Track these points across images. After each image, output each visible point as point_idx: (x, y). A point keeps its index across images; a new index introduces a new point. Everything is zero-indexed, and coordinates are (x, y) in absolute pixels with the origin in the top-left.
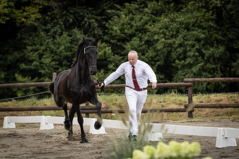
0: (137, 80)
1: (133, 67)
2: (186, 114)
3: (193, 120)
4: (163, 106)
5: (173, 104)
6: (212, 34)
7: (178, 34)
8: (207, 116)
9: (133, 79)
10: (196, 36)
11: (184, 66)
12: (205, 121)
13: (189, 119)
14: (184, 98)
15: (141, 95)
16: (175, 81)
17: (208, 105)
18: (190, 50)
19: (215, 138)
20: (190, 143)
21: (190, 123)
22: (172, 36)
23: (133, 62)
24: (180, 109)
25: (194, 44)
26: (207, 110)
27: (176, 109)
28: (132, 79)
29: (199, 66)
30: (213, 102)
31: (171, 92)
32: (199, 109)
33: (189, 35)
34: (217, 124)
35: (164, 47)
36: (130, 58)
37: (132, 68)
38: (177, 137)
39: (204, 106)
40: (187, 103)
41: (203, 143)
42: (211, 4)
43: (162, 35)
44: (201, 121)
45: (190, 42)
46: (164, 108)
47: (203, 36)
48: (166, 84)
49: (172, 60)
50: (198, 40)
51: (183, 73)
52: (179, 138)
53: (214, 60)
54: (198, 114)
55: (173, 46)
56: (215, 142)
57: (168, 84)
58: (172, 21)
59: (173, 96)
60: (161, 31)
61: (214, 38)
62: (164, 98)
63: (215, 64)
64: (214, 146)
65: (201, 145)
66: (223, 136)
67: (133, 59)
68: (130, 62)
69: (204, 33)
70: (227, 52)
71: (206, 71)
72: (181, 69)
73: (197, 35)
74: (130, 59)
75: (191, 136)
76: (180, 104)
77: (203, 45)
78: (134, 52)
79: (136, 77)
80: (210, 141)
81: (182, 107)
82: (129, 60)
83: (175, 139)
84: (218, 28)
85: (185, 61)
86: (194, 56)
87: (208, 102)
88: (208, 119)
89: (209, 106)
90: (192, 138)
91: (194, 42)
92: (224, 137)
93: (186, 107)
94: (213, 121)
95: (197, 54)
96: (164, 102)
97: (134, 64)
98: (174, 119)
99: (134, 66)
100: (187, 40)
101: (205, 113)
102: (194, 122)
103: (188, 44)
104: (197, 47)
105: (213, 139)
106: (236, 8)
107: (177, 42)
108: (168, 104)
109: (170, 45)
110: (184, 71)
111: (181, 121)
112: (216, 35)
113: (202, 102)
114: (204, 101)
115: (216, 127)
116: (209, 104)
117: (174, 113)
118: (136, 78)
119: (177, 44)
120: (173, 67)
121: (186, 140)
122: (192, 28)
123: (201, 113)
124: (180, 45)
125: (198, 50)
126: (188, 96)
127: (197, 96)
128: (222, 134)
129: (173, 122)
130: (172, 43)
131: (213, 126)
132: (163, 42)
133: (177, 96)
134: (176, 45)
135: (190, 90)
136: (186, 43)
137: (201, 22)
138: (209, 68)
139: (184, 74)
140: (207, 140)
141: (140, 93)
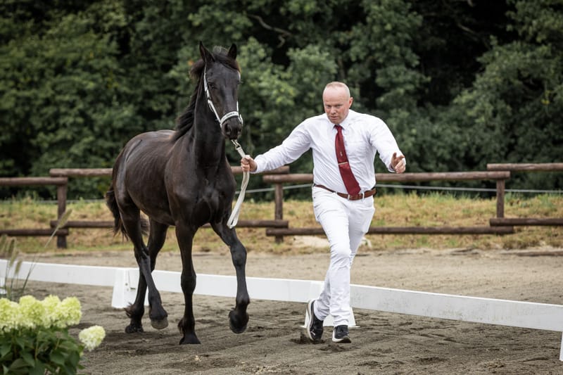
0: (351, 165)
1: (339, 128)
2: (52, 240)
3: (66, 252)
4: (7, 224)
5: (27, 221)
6: (108, 82)
7: (43, 80)
8: (94, 243)
9: (339, 162)
10: (77, 85)
11: (53, 146)
12: (90, 255)
13: (58, 250)
14: (51, 209)
15: (361, 212)
16: (34, 174)
17: (98, 223)
18: (66, 114)
19: (111, 288)
20: (61, 299)
21: (61, 259)
22: (31, 85)
23: (337, 115)
24: (41, 230)
25: (74, 101)
26: (95, 233)
27: (33, 230)
28: (337, 164)
29: (85, 143)
30: (106, 217)
31: (24, 196)
32: (80, 230)
33: (64, 82)
34: (115, 261)
35: (16, 105)
36: (328, 103)
37: (337, 132)
38: (34, 287)
39: (89, 224)
40: (56, 219)
41: (85, 297)
42: (107, 21)
43: (11, 83)
44: (83, 255)
45: (67, 98)
46: (10, 228)
47: (91, 85)
48: (14, 180)
49: (29, 132)
50: (82, 93)
51: (51, 157)
52: (39, 287)
53: (112, 133)
54: (76, 241)
55: (34, 102)
56: (111, 297)
57: (21, 179)
58: (30, 54)
59: (27, 203)
60: (9, 75)
61: (113, 90)
62: (10, 209)
63: (114, 140)
64: (108, 304)
65: (82, 302)
66: (127, 284)
67: (337, 106)
68: (328, 113)
69: (94, 80)
70: (139, 118)
71: (95, 154)
72: (48, 150)
73: (80, 84)
74: (330, 106)
75: (62, 285)
76: (42, 221)
77: (92, 103)
78: (341, 86)
79: (349, 157)
80: (101, 295)
81: (46, 227)
82: (325, 107)
83: (32, 290)
84: (122, 70)
85: (56, 135)
86: (74, 124)
87: (98, 216)
88: (96, 251)
89: (100, 225)
90: (64, 288)
91: (74, 97)
92: (128, 287)
93: (53, 225)
94: (107, 254)
95: (80, 120)
96: (10, 215)
97: (342, 119)
98: (29, 250)
99: (341, 125)
100: (60, 93)
101: (90, 238)
102: (70, 258)
103: (62, 102)
104: (80, 106)
105: (108, 292)
106: (154, 28)
107: (42, 95)
108: (17, 220)
109: (28, 100)
110: (54, 155)
111: (43, 255)
112: (116, 84)
113: (85, 217)
114: (90, 215)
115: (113, 266)
116: (98, 220)
117: (30, 239)
118: (347, 160)
119: (43, 99)
120: (30, 146)
121: (54, 294)
122: (70, 70)
123: (82, 238)
124: (48, 102)
125: (82, 114)
126: (56, 204)
127: (76, 205)
128: (125, 280)
129: (26, 255)
130: (33, 97)
131: (107, 264)
132: (14, 95)
133: (35, 205)
134: (39, 102)
135: (61, 193)
136: (58, 98)
137: (89, 59)
138: (102, 148)
139: (54, 159)
140: (94, 292)
141: (358, 205)
